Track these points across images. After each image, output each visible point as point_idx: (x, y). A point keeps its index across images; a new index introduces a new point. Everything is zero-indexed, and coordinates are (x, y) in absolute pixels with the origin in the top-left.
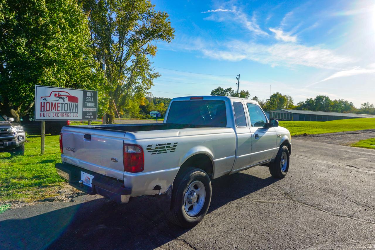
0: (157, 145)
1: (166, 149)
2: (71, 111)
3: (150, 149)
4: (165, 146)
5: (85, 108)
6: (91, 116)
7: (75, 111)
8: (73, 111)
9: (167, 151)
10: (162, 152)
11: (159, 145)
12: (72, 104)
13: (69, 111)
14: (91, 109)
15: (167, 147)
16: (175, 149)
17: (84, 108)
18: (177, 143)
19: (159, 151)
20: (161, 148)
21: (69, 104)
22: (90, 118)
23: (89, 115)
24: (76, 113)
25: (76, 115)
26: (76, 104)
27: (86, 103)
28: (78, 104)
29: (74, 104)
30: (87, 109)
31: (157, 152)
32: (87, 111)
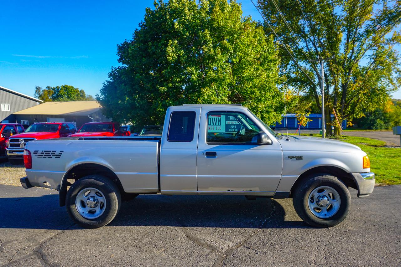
0: (42, 151)
1: (51, 155)
2: (214, 125)
3: (37, 153)
4: (50, 153)
5: (228, 121)
6: (234, 128)
7: (218, 124)
8: (216, 124)
9: (52, 156)
10: (47, 157)
11: (45, 151)
12: (214, 118)
13: (212, 124)
14: (235, 122)
15: (52, 154)
16: (60, 156)
17: (226, 122)
18: (63, 151)
19: (44, 156)
20: (46, 153)
21: (212, 118)
22: (233, 130)
23: (232, 128)
24: (219, 127)
25: (219, 128)
26: (219, 118)
27: (229, 116)
28: (221, 118)
29: (217, 118)
30: (230, 123)
31: (42, 157)
32: (230, 124)
